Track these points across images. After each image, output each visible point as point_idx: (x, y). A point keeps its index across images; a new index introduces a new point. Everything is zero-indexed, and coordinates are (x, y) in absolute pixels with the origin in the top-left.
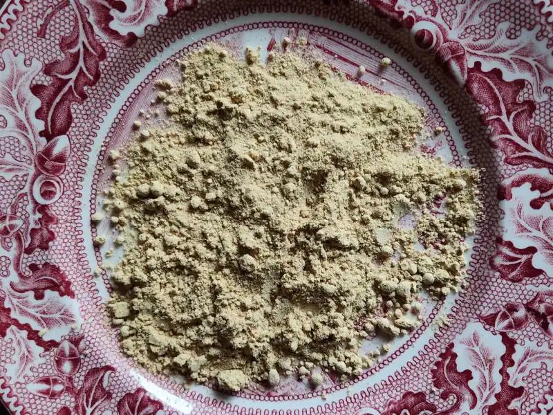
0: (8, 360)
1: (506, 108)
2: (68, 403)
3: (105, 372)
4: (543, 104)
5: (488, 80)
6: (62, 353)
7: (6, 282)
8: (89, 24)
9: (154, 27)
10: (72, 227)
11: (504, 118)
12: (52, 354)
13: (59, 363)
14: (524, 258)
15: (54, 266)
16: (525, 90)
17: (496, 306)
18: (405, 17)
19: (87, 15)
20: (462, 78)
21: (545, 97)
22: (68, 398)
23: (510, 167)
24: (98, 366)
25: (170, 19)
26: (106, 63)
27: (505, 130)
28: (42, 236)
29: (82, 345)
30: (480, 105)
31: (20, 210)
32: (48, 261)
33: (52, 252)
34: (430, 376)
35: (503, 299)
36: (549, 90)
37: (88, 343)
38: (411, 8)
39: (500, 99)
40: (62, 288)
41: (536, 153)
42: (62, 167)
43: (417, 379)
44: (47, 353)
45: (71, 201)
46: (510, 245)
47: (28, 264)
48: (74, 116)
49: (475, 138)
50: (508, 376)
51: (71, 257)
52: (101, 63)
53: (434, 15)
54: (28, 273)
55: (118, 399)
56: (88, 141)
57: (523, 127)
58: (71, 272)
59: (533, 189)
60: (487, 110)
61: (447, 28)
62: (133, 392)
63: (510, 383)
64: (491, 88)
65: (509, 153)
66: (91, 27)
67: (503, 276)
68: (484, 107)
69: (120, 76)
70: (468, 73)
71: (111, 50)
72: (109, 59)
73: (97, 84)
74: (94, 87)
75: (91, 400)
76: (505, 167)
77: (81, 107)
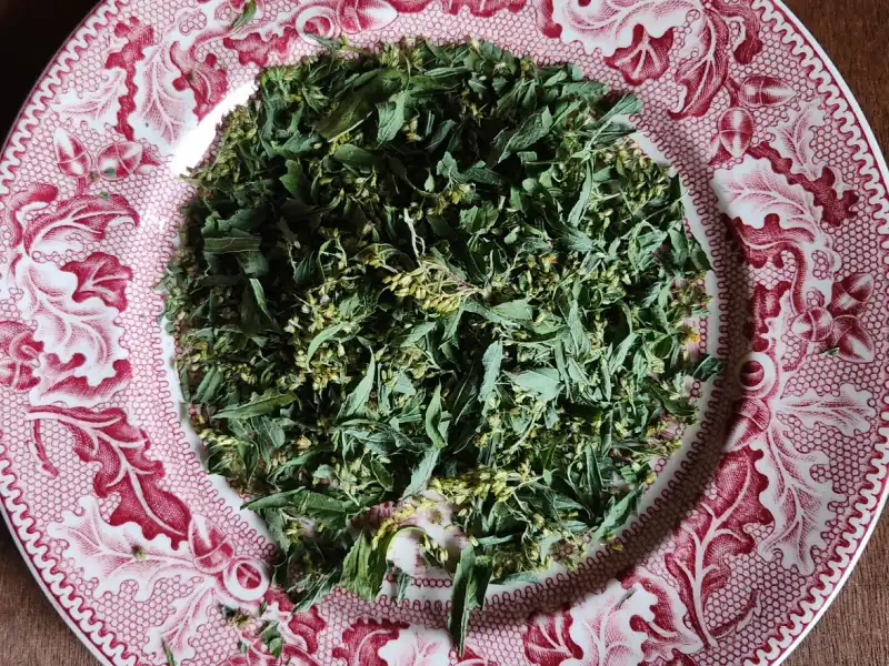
0: (79, 88)
1: (728, 520)
2: (63, 190)
3: (129, 215)
4: (759, 559)
5: (748, 478)
6: (123, 150)
7: (175, 35)
9: (584, 50)
11: (716, 522)
12: (116, 138)
13: (110, 151)
14: (563, 649)
15: (225, 83)
16: (763, 528)
17: (485, 650)
18: (764, 336)
20: (733, 445)
21: (769, 557)
22: (70, 187)
23: (663, 565)
24: (131, 203)
25: (603, 64)
26: (509, 17)
27: (702, 533)
28: (256, 49)
29: (147, 168)
30: (713, 485)
31: (275, 6)
32: (228, 72)
33: (242, 71)
34: (352, 621)
35: (498, 653)
36: (779, 555)
37: (153, 174)
38: (778, 338)
39: (735, 505)
40: (203, 106)
41: (696, 585)
42: (355, 28)
43: (338, 607)
44: (114, 131)
46: (569, 622)
47: (212, 51)
48: (425, 11)
49: (672, 505)
52: (506, 10)
53: (786, 369)
54: (201, 56)
55: (102, 250)
57: (718, 551)
59: (653, 608)
60: (713, 497)
61: (779, 394)
62: (122, 263)
64: (741, 486)
65: (678, 554)
67: (526, 638)
68: (714, 491)
70: (744, 448)
71: (527, 14)
72: (515, 18)
73: (477, 18)
74: (472, 16)
75: (83, 216)
76: (658, 559)
77: (440, 14)
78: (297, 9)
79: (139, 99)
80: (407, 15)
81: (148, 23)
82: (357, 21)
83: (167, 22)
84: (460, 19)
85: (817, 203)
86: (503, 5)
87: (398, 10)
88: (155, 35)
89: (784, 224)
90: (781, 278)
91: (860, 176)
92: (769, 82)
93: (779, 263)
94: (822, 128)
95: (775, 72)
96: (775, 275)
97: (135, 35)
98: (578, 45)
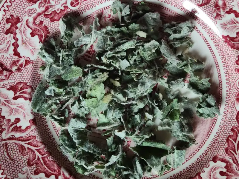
1: (40, 161)
3: (201, 4)
4: (24, 166)
5: (51, 171)
6: (224, 9)
8: (235, 163)
9: (205, 167)
10: (228, 68)
11: (40, 156)
12: (228, 8)
13: (225, 4)
14: (18, 94)
15: (234, 48)
16: (33, 171)
17: (26, 70)
19: (237, 167)
20: (63, 170)
21: (24, 169)
23: (33, 135)
24: (206, 6)
25: (199, 172)
26: (224, 147)
27: (39, 151)
29: (215, 14)
30: (52, 160)
32: (237, 51)
33: (236, 55)
34: (50, 30)
35: (24, 73)
36: (23, 173)
37: (212, 16)
39: (43, 164)
40: (228, 39)
41: (23, 143)
42: (237, 96)
43: (55, 28)
44: (231, 8)
45: (231, 80)
46: (26, 99)
48: (235, 120)
49: (51, 144)
50: (14, 38)
51: (227, 54)
52: (227, 147)
56: (227, 109)
57: (31, 154)
58: (225, 47)
59: (21, 127)
60: (49, 158)
63: (12, 35)
64: (49, 168)
65: (35, 141)
66: (234, 162)
67: (26, 84)
68: (50, 159)
69: (217, 141)
70: (60, 173)
71: (223, 153)
72: (223, 149)
73: (227, 136)
74: (229, 135)
76: (35, 134)
77: (233, 125)
80: (236, 114)
84: (229, 131)
86: (229, 146)
98: (208, 166)
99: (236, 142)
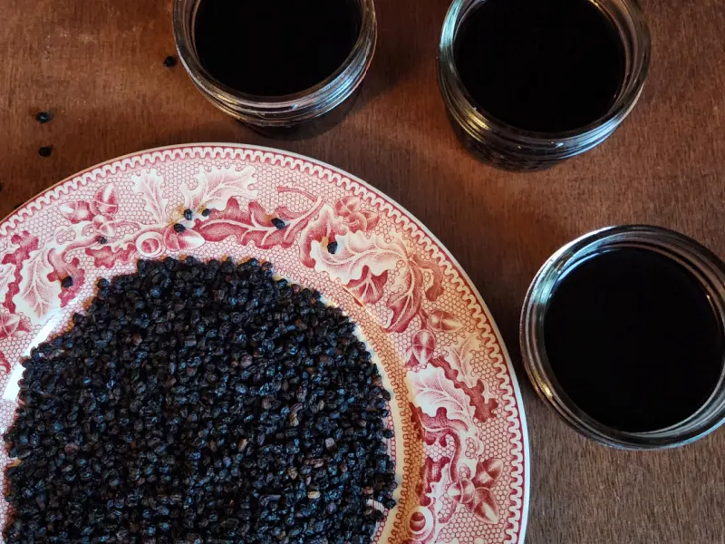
78: (138, 232)
79: (22, 286)
80: (212, 243)
81: (35, 235)
82: (177, 244)
83: (48, 235)
84: (248, 249)
85: (472, 403)
86: (278, 243)
87: (206, 239)
88: (39, 243)
89: (449, 416)
90: (444, 454)
91: (500, 390)
92: (447, 316)
93: (443, 443)
94: (478, 352)
95: (451, 310)
96: (440, 452)
97: (25, 243)
98: (326, 274)
99: (265, 232)
